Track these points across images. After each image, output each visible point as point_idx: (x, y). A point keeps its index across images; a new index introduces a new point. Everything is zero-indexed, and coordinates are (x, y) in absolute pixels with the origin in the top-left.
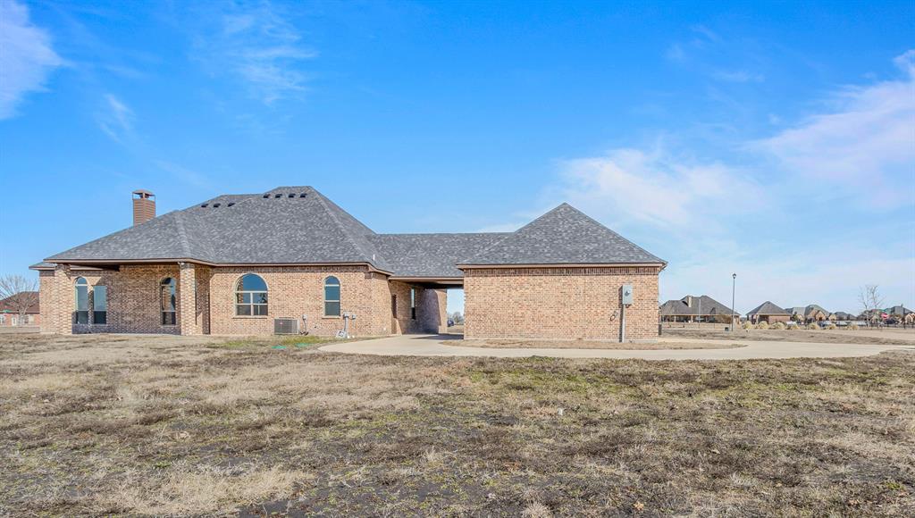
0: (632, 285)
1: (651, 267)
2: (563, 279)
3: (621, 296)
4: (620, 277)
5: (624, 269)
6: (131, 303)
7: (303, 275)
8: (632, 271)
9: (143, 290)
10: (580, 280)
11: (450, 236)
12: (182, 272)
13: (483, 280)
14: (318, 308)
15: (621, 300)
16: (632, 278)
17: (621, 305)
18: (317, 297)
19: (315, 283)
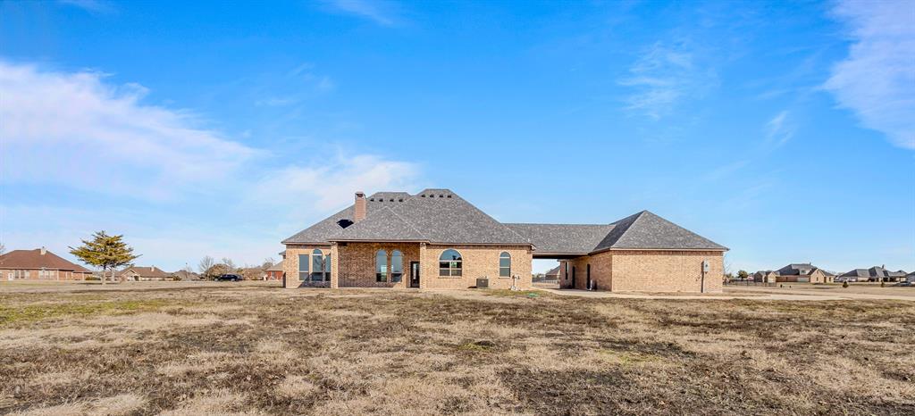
0: (709, 261)
1: (717, 251)
2: (670, 257)
3: (702, 267)
4: (702, 257)
5: (705, 253)
6: (355, 267)
7: (487, 250)
8: (709, 253)
9: (363, 259)
10: (679, 257)
11: (552, 226)
12: (421, 249)
13: (624, 257)
14: (496, 272)
15: (702, 269)
16: (708, 257)
17: (703, 272)
18: (495, 265)
19: (494, 256)
